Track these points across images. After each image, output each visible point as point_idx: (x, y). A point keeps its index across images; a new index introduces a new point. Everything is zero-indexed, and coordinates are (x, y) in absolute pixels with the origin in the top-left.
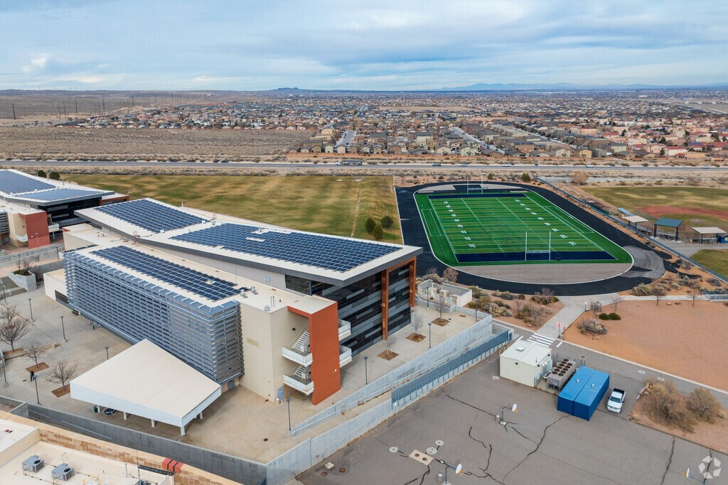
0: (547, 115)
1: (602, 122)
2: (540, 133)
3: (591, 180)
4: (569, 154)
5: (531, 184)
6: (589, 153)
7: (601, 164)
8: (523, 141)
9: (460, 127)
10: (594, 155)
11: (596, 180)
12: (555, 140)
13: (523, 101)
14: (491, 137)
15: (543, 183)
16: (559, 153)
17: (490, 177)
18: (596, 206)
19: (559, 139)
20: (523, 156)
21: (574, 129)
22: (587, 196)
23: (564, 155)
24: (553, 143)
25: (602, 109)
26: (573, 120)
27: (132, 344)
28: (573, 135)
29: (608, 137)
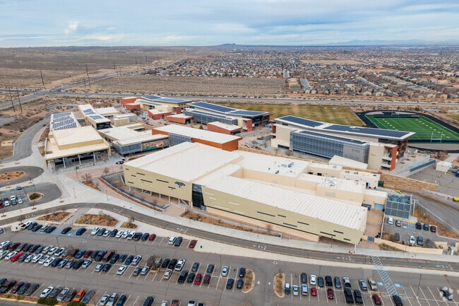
0: (412, 68)
1: (449, 74)
2: (412, 82)
3: (450, 111)
4: (434, 96)
5: (420, 112)
6: (445, 96)
7: (453, 102)
8: (405, 87)
9: (363, 77)
10: (449, 97)
11: (452, 111)
12: (422, 87)
13: (390, 56)
14: (386, 85)
15: (426, 112)
16: (429, 96)
17: (398, 108)
18: (455, 123)
19: (425, 86)
20: (409, 97)
21: (433, 80)
22: (448, 118)
23: (432, 97)
24: (422, 89)
25: (446, 63)
26: (430, 73)
27: (330, 159)
28: (433, 84)
29: (455, 86)
